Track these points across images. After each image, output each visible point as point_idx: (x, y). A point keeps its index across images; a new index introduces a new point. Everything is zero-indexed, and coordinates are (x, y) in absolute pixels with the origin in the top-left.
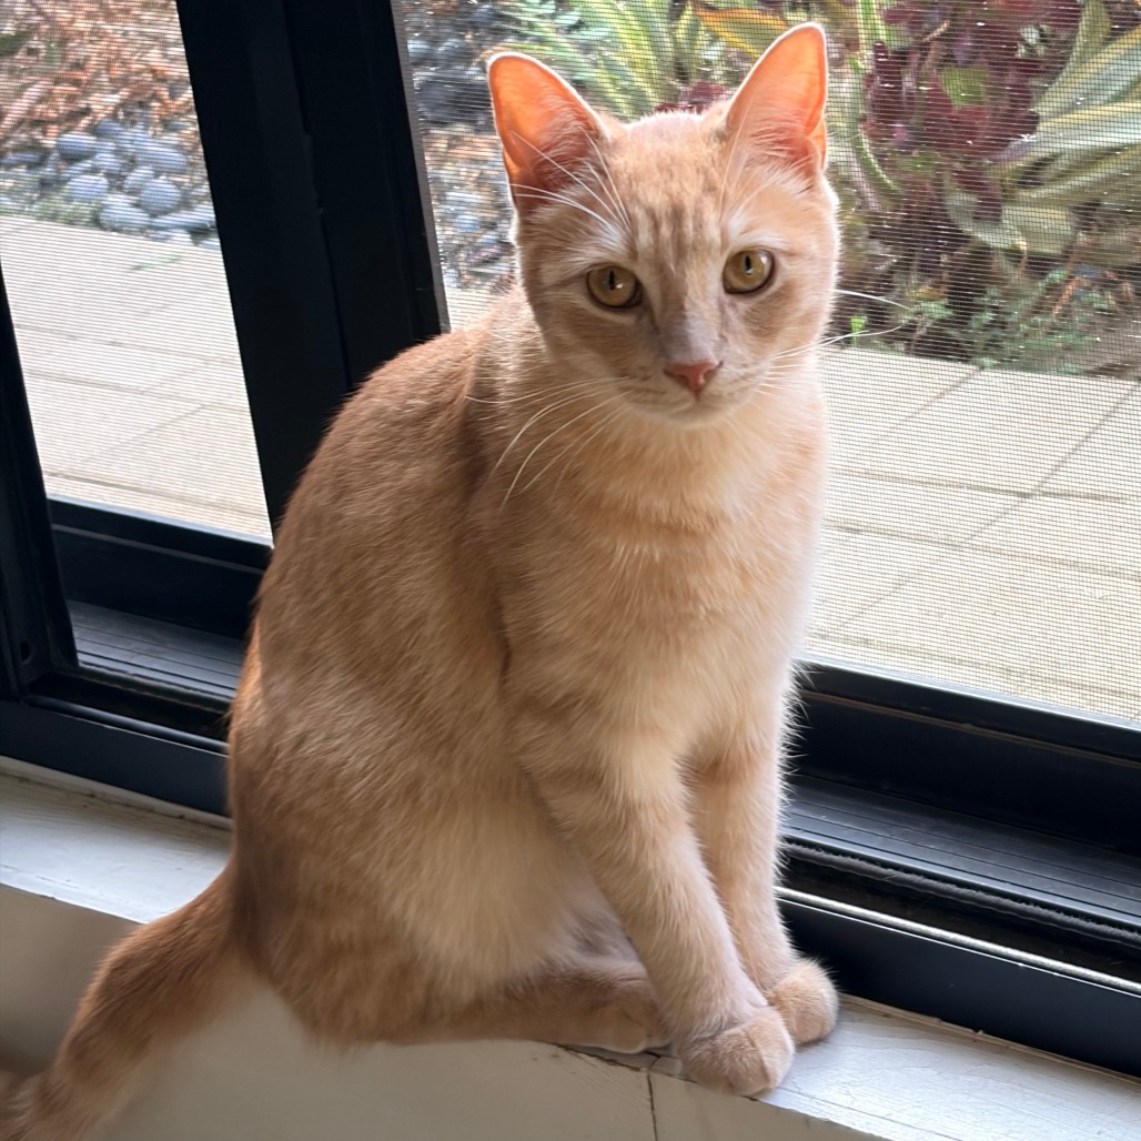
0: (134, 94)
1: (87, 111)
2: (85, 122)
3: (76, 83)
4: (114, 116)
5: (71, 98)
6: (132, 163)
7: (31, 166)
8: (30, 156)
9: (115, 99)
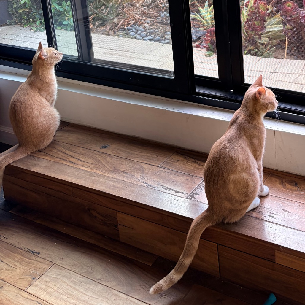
0: (135, 21)
1: (130, 24)
2: (130, 25)
3: (128, 20)
4: (133, 24)
5: (128, 22)
6: (138, 31)
7: (123, 31)
8: (123, 30)
9: (133, 22)
